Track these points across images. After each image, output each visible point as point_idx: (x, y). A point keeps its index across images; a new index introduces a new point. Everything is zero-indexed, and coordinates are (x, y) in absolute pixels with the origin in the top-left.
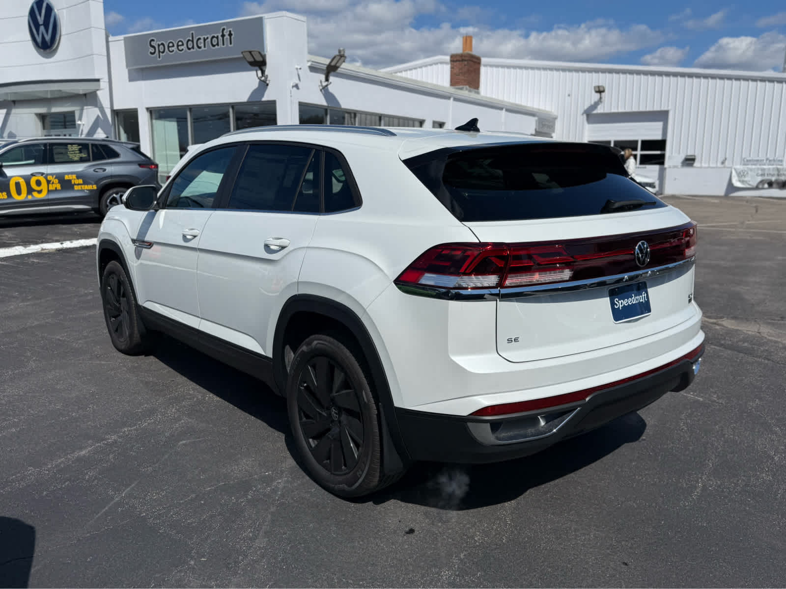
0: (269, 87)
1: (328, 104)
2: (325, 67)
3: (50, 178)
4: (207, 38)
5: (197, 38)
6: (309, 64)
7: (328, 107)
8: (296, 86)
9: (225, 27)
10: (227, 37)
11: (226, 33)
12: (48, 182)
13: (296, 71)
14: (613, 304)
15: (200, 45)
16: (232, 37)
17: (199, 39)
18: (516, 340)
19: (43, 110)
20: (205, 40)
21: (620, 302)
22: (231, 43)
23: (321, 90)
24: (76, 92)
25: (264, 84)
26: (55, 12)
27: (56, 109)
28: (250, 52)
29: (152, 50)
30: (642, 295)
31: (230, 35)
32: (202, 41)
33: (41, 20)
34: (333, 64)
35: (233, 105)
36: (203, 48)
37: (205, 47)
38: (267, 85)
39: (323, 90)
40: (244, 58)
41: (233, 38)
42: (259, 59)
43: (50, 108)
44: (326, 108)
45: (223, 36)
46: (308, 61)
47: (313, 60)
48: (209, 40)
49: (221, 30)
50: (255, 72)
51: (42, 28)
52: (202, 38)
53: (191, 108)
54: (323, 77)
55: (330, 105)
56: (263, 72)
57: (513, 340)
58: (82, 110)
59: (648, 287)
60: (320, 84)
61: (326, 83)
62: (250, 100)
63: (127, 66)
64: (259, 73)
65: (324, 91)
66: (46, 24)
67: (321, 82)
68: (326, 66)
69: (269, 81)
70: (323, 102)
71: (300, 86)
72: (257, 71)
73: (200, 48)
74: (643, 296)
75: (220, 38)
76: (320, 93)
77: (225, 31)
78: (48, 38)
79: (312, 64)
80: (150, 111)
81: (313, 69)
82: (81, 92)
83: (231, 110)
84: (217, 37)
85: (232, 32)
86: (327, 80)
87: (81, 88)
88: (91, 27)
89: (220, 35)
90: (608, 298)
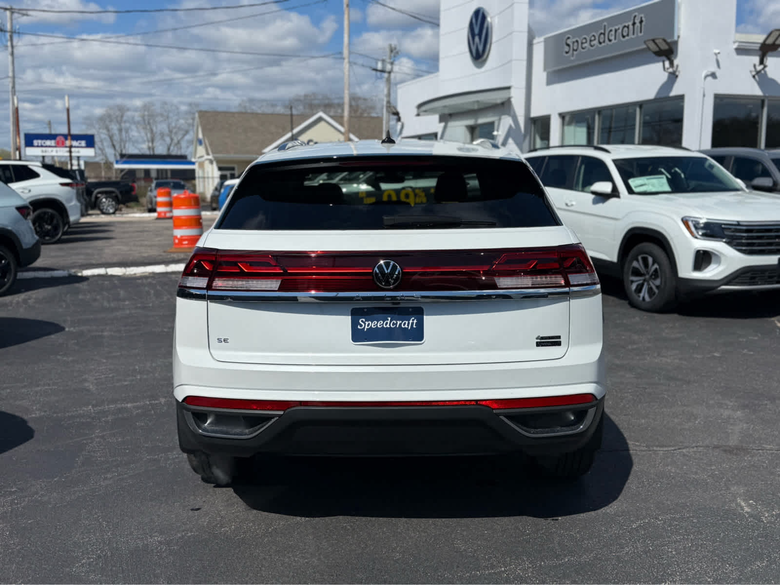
0: (678, 80)
1: (764, 93)
2: (757, 47)
3: (417, 191)
4: (619, 29)
5: (609, 29)
6: (736, 46)
7: (765, 96)
8: (713, 75)
9: (636, 14)
10: (638, 24)
11: (637, 21)
12: (416, 195)
13: (715, 57)
14: (354, 324)
15: (610, 38)
16: (643, 24)
17: (611, 31)
18: (225, 341)
19: (471, 122)
20: (616, 31)
21: (367, 323)
22: (641, 32)
23: (754, 77)
24: (494, 102)
25: (673, 77)
26: (488, 22)
27: (481, 121)
28: (653, 41)
29: (567, 49)
30: (409, 320)
31: (641, 22)
32: (613, 33)
33: (477, 31)
34: (770, 41)
35: (641, 104)
36: (613, 41)
37: (615, 39)
38: (677, 76)
39: (756, 77)
40: (648, 48)
41: (645, 26)
42: (664, 47)
43: (476, 120)
44: (762, 98)
45: (634, 24)
46: (734, 42)
47: (740, 40)
48: (620, 31)
49: (632, 18)
50: (661, 64)
51: (477, 39)
52: (613, 29)
53: (599, 111)
54: (756, 59)
55: (767, 95)
56: (672, 64)
57: (223, 340)
58: (500, 119)
59: (424, 314)
60: (753, 69)
61: (762, 67)
62: (658, 97)
63: (545, 70)
64: (667, 64)
65: (759, 77)
66: (480, 35)
67: (755, 66)
68: (759, 45)
69: (679, 72)
70: (757, 92)
71: (718, 74)
72: (663, 62)
73: (610, 40)
74: (411, 321)
75: (631, 27)
76: (752, 79)
77: (636, 18)
78: (481, 48)
79: (739, 46)
80: (562, 116)
81: (742, 51)
82: (499, 101)
83: (638, 110)
84: (628, 27)
85: (643, 19)
86: (762, 62)
87: (498, 97)
88: (513, 32)
89: (630, 23)
90: (350, 317)
